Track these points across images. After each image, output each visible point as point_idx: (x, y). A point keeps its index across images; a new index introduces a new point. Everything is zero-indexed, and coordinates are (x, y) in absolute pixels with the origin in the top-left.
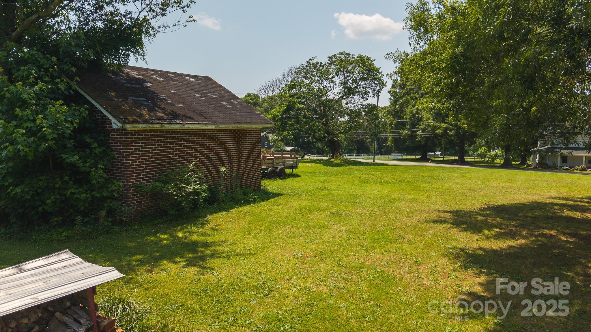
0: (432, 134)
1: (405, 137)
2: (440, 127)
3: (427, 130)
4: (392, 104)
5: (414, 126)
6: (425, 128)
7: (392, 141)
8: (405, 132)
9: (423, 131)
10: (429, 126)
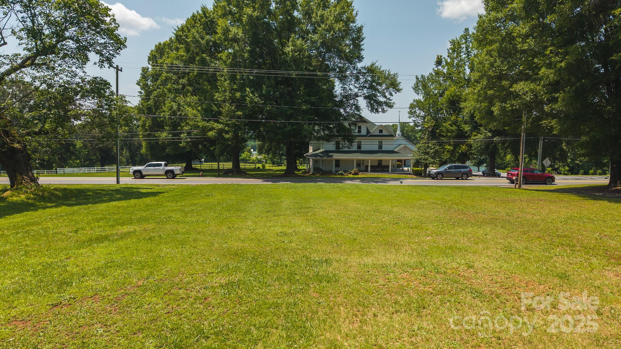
0: (201, 138)
1: (164, 143)
2: (212, 129)
3: (195, 132)
4: (143, 99)
5: (175, 126)
6: (191, 129)
7: (147, 147)
8: (164, 135)
9: (189, 133)
10: (197, 127)
